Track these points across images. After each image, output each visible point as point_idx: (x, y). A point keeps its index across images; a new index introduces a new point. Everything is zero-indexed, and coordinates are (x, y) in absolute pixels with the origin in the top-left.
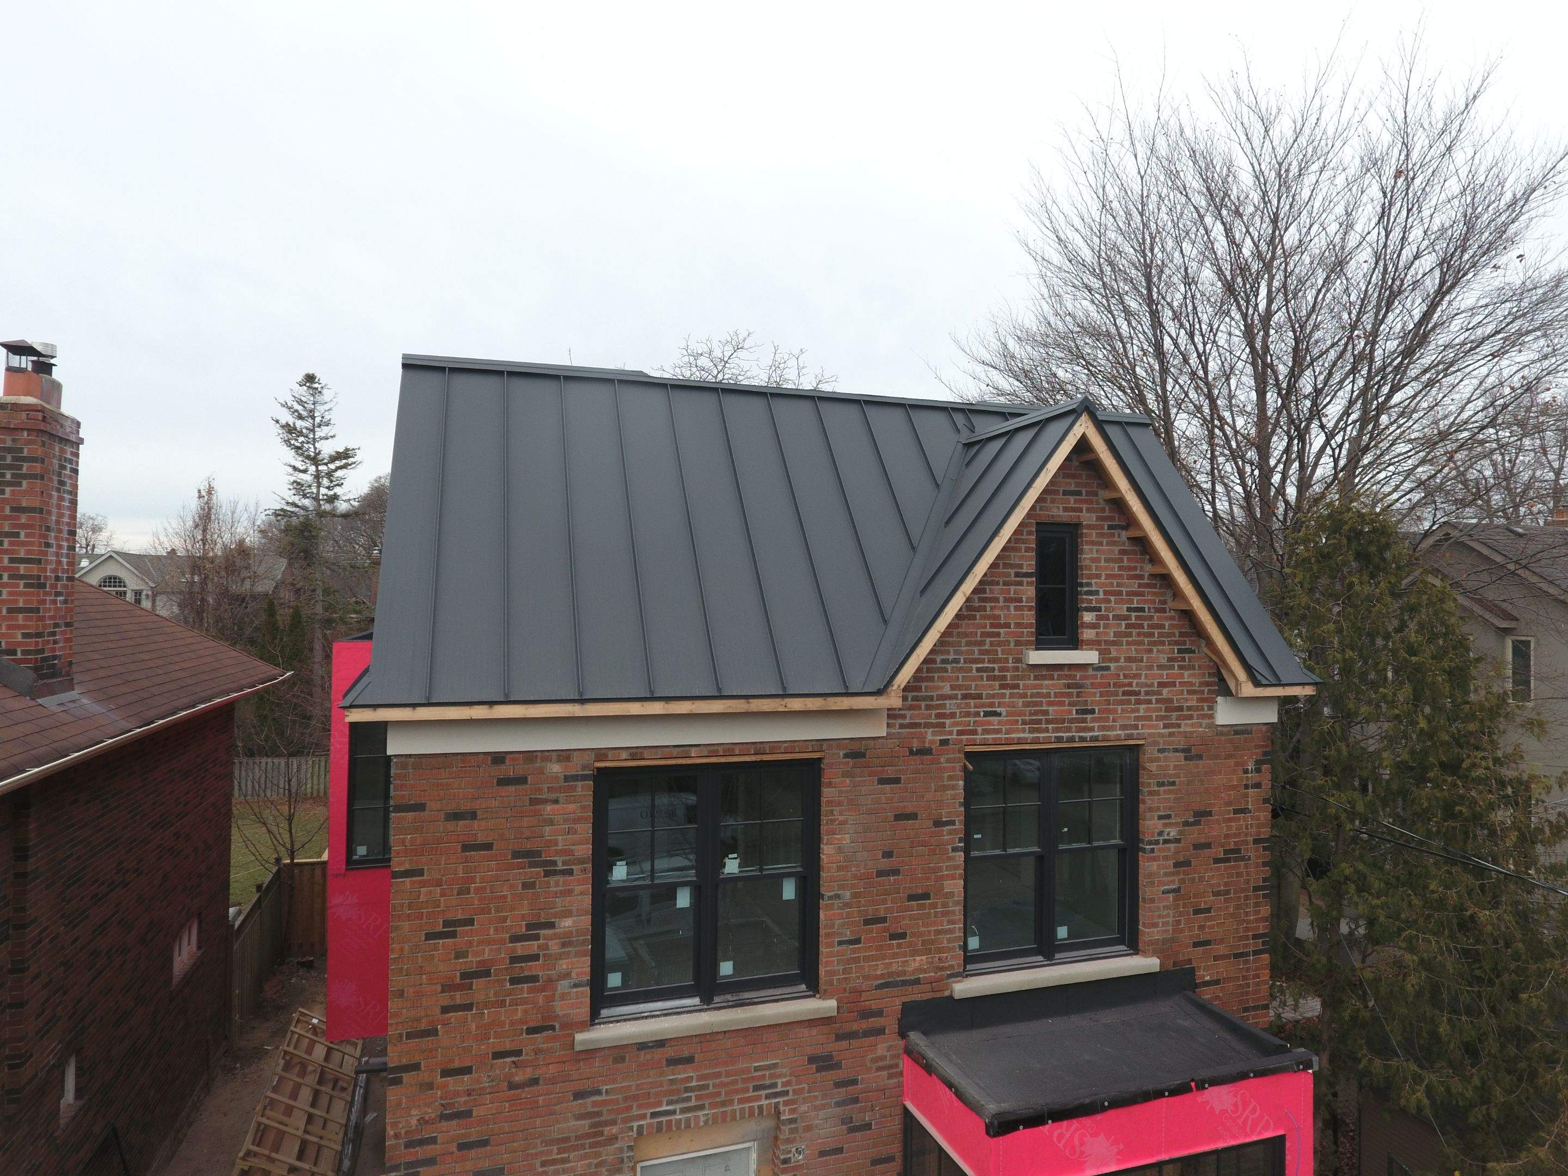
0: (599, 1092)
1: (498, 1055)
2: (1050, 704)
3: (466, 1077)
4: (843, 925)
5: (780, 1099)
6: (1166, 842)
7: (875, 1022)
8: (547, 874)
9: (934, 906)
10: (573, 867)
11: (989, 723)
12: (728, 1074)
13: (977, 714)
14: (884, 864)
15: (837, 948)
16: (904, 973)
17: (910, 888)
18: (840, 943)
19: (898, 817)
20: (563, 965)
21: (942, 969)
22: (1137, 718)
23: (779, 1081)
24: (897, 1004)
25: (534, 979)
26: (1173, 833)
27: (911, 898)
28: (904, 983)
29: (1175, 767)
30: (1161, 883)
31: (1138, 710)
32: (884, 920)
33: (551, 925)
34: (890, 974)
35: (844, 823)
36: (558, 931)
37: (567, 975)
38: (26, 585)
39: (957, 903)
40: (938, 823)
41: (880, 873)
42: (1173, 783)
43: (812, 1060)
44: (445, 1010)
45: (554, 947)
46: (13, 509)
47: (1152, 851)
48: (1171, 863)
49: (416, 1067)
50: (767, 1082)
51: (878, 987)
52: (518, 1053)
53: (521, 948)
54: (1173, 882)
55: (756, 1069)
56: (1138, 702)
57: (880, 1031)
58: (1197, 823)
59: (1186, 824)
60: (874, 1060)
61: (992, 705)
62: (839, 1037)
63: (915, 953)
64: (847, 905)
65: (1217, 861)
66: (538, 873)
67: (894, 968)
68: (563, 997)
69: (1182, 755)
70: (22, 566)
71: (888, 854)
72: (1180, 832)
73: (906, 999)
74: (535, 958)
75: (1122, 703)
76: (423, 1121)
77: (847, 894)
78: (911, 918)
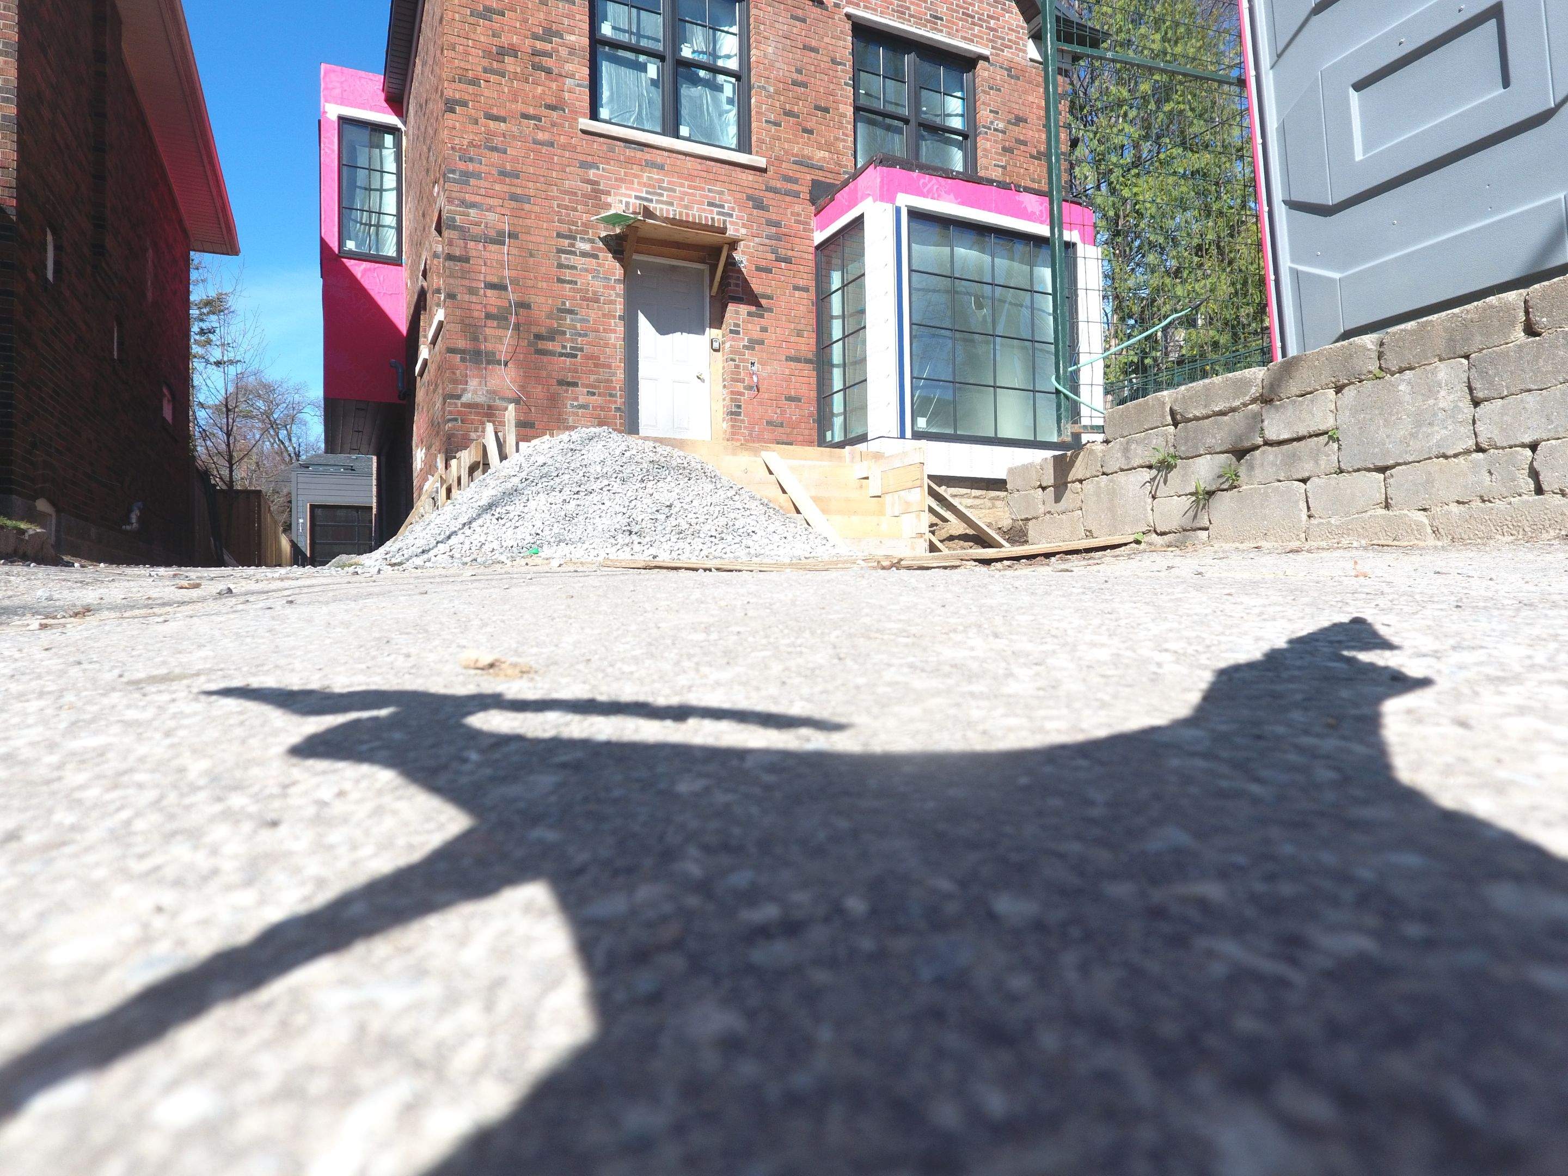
0: (598, 169)
1: (525, 116)
3: (502, 125)
4: (768, 109)
5: (728, 220)
6: (996, 130)
7: (795, 187)
9: (833, 119)
12: (690, 187)
14: (797, 77)
16: (813, 159)
17: (816, 101)
18: (765, 122)
19: (805, 47)
20: (569, 67)
23: (727, 205)
24: (809, 177)
25: (549, 70)
26: (1001, 126)
27: (816, 108)
28: (813, 166)
29: (1001, 79)
30: (993, 158)
31: (973, 29)
32: (797, 117)
33: (561, 36)
34: (803, 156)
35: (766, 38)
36: (565, 42)
37: (572, 76)
39: (848, 123)
40: (834, 61)
41: (794, 83)
42: (1000, 91)
43: (749, 198)
44: (485, 71)
45: (564, 52)
47: (986, 133)
48: (1000, 146)
49: (464, 104)
51: (795, 163)
52: (539, 119)
53: (539, 45)
54: (1001, 160)
56: (973, 24)
57: (797, 195)
58: (1017, 125)
59: (1009, 122)
60: (793, 212)
62: (769, 187)
63: (819, 147)
64: (771, 96)
65: (1032, 157)
67: (805, 153)
68: (570, 90)
69: (1005, 72)
71: (799, 71)
72: (1006, 127)
73: (816, 178)
74: (550, 56)
75: (961, 20)
76: (471, 144)
77: (771, 90)
78: (817, 122)
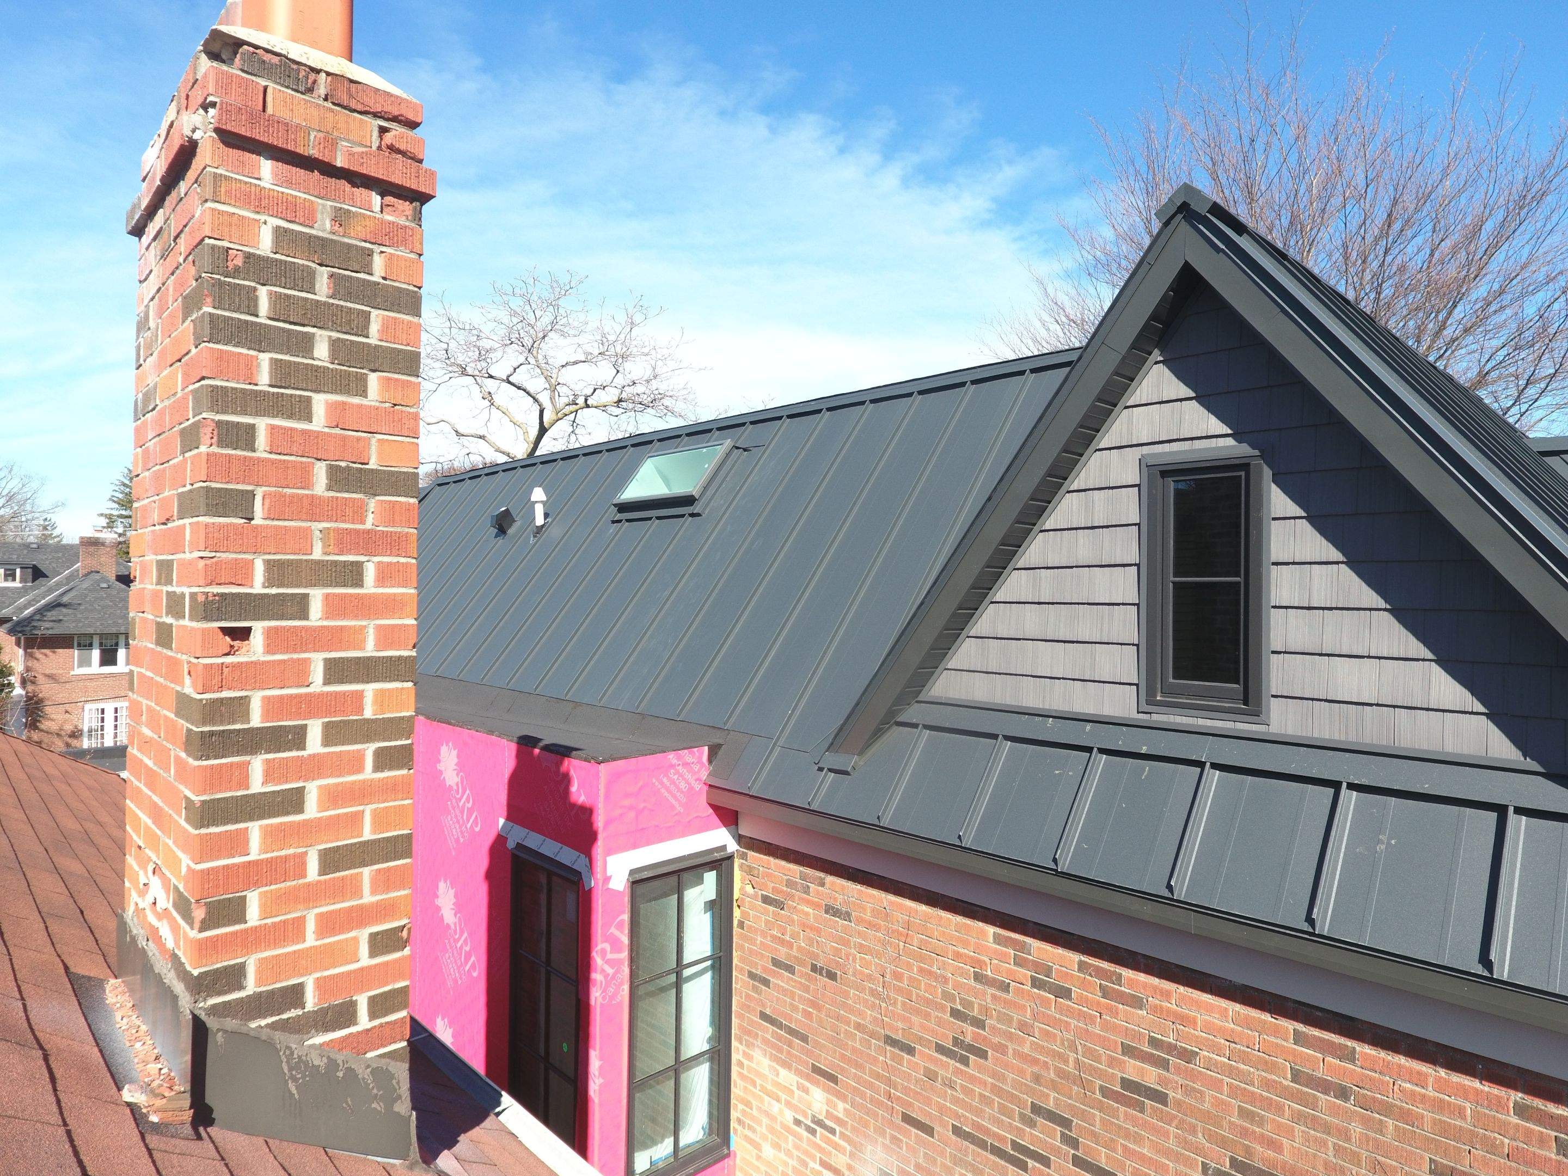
38: (384, 760)
46: (339, 479)
70: (369, 689)
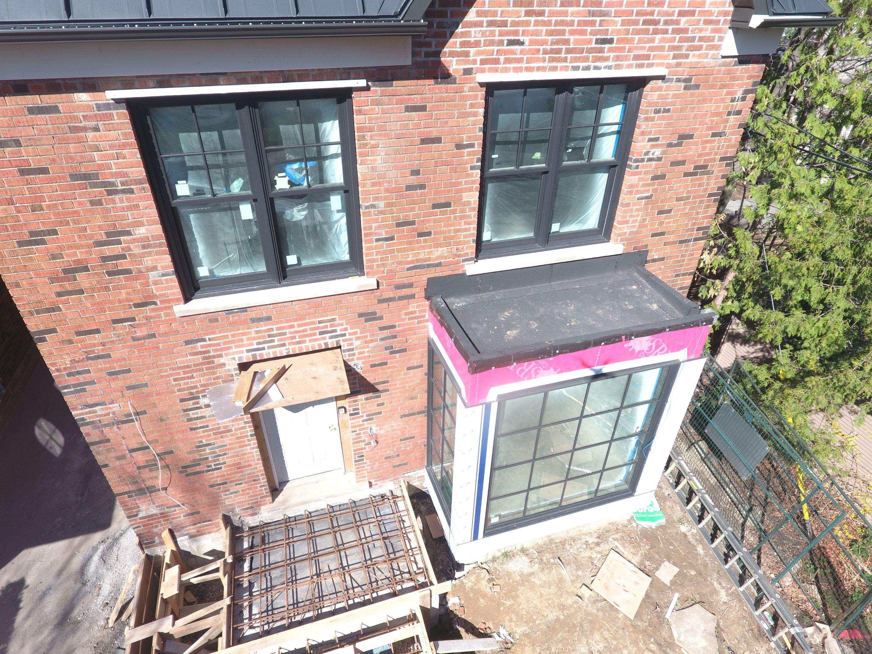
0: (204, 340)
1: (116, 321)
2: (572, 33)
3: (96, 336)
4: (379, 227)
5: (341, 338)
6: (650, 160)
7: (408, 291)
8: (110, 193)
9: (454, 212)
10: (132, 187)
11: (513, 52)
12: (299, 326)
13: (501, 43)
14: (412, 180)
15: (375, 244)
16: (429, 259)
17: (434, 199)
18: (378, 240)
19: (424, 141)
20: (148, 261)
21: (459, 256)
22: (651, 49)
23: (338, 328)
24: (425, 278)
25: (127, 272)
26: (658, 152)
27: (435, 206)
28: (429, 266)
29: (674, 96)
30: (638, 192)
31: (653, 40)
32: (413, 223)
33: (129, 233)
34: (418, 261)
35: (376, 146)
36: (134, 237)
37: (154, 268)
39: (472, 210)
40: (459, 146)
41: (410, 188)
42: (668, 111)
43: (360, 315)
44: (59, 294)
45: (136, 249)
47: (637, 167)
48: (650, 176)
49: (54, 331)
50: (329, 329)
51: (408, 269)
52: (133, 319)
53: (107, 251)
54: (648, 191)
55: (320, 322)
56: (656, 32)
57: (412, 296)
58: (679, 144)
59: (670, 145)
60: (406, 314)
61: (516, 33)
62: (381, 301)
63: (437, 246)
64: (381, 212)
65: (686, 175)
66: (101, 192)
67: (422, 256)
68: (155, 283)
69: (683, 84)
71: (416, 173)
72: (664, 153)
73: (432, 276)
74: (124, 257)
75: (640, 32)
76: (73, 361)
77: (381, 204)
78: (435, 221)
